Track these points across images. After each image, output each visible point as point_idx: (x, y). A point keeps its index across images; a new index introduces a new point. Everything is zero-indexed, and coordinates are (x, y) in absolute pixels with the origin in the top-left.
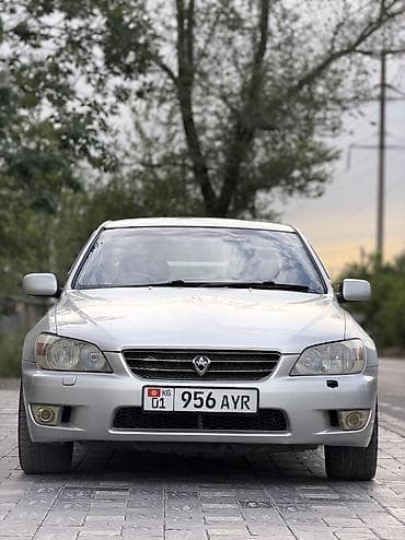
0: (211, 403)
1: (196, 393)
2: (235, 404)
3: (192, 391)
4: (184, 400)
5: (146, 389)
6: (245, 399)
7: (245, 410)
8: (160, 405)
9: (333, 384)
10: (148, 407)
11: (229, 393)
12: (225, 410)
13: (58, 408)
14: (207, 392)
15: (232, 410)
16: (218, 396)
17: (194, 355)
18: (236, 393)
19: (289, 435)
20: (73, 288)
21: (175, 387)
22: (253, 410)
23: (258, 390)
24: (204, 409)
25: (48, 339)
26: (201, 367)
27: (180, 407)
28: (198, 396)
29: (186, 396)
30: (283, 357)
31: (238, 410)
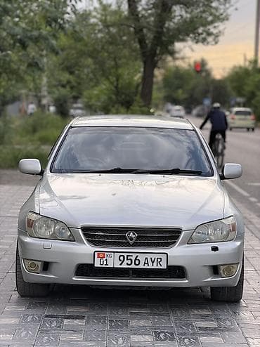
0: (137, 262)
1: (128, 256)
2: (153, 263)
3: (125, 255)
4: (120, 260)
5: (96, 253)
6: (159, 260)
7: (159, 267)
8: (105, 263)
9: (215, 249)
10: (97, 265)
11: (149, 256)
12: (146, 267)
13: (40, 263)
14: (135, 255)
15: (150, 267)
16: (142, 258)
17: (127, 231)
18: (153, 256)
19: (187, 281)
20: (51, 172)
21: (114, 252)
22: (164, 266)
23: (167, 254)
24: (133, 266)
25: (34, 217)
26: (131, 239)
27: (117, 265)
28: (129, 258)
29: (122, 258)
30: (183, 232)
31: (155, 267)
